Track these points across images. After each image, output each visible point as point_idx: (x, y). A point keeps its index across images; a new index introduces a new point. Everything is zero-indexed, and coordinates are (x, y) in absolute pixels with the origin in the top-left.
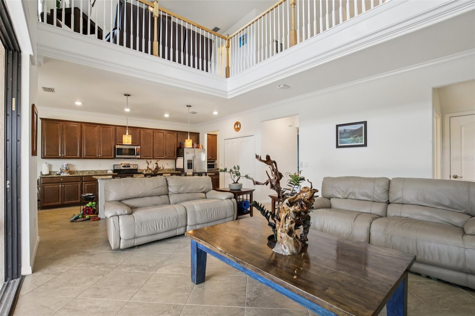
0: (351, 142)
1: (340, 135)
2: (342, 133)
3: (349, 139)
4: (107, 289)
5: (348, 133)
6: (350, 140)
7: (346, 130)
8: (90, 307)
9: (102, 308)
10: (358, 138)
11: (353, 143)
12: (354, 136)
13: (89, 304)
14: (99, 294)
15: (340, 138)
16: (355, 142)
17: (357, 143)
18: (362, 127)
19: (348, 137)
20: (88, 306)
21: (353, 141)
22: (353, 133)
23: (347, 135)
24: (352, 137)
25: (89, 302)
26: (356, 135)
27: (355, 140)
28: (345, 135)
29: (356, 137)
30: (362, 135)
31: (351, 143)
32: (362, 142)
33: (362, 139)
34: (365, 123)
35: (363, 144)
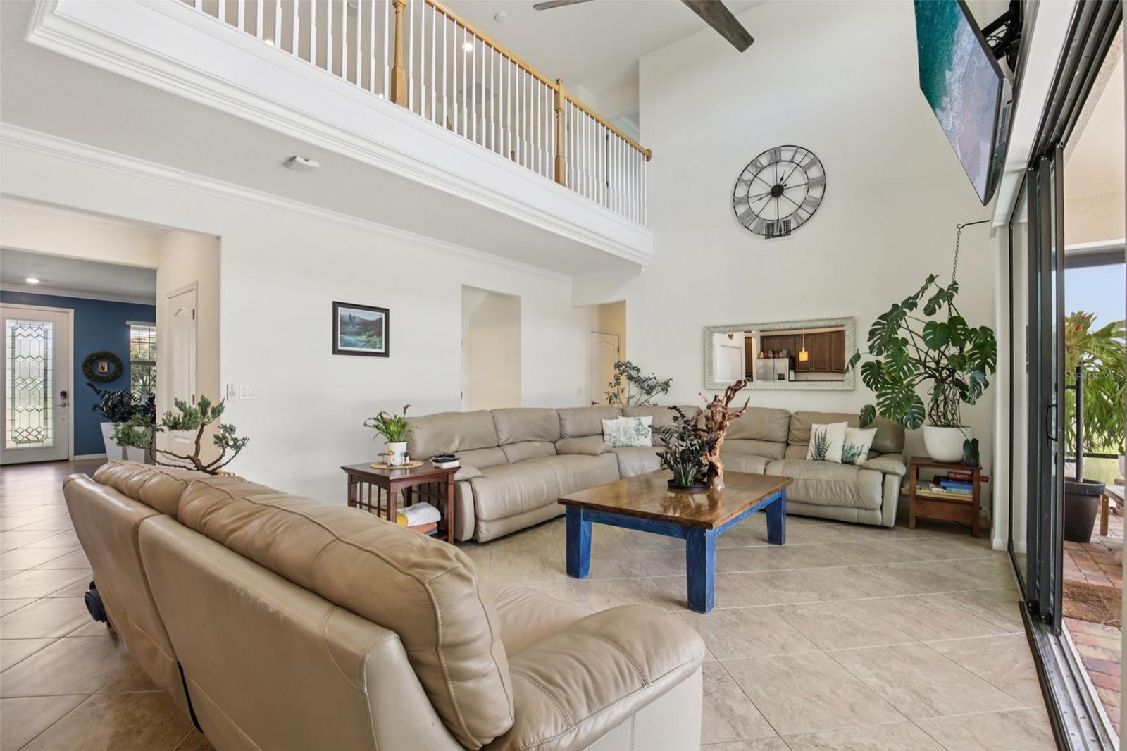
0: (362, 344)
1: (341, 326)
2: (346, 323)
3: (359, 338)
4: (836, 694)
5: (358, 325)
6: (361, 341)
7: (354, 317)
8: (890, 683)
9: (870, 669)
10: (375, 339)
11: (367, 347)
12: (368, 333)
13: (888, 688)
14: (859, 695)
15: (341, 334)
16: (369, 347)
17: (373, 348)
18: (382, 318)
19: (358, 334)
20: (892, 687)
21: (366, 344)
22: (366, 326)
23: (356, 329)
24: (365, 334)
25: (887, 693)
26: (372, 333)
27: (369, 340)
28: (351, 329)
29: (372, 336)
30: (382, 335)
31: (362, 347)
32: (381, 348)
33: (381, 342)
34: (386, 311)
35: (383, 351)
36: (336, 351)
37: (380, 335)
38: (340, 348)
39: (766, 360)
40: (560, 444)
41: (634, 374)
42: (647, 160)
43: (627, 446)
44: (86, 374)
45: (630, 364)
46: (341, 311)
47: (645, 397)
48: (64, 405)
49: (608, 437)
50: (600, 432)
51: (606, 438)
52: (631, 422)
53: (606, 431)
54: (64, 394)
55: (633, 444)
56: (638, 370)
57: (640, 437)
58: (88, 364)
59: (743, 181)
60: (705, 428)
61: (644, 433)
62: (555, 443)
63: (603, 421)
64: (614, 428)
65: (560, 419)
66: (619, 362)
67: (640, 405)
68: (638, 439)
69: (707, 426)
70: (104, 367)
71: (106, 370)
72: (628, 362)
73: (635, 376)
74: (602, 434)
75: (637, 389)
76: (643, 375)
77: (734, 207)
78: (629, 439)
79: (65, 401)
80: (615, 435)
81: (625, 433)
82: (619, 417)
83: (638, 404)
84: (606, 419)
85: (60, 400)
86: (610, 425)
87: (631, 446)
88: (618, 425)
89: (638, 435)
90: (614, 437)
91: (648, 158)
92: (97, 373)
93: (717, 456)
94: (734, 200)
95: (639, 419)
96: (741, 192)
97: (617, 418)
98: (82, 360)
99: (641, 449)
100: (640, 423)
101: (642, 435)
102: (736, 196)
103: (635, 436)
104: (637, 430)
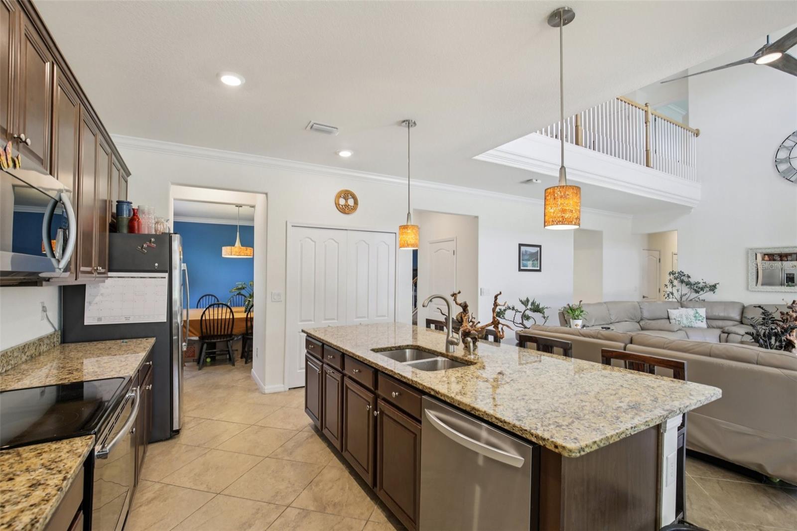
0: (530, 265)
1: (522, 256)
2: (524, 254)
3: (529, 262)
5: (529, 255)
7: (527, 251)
10: (536, 262)
11: (532, 267)
12: (533, 259)
15: (522, 260)
17: (535, 267)
18: (538, 251)
19: (529, 260)
21: (532, 265)
22: (532, 256)
23: (528, 257)
24: (531, 260)
26: (535, 259)
27: (533, 263)
28: (525, 257)
31: (530, 267)
32: (538, 267)
33: (538, 264)
34: (540, 246)
35: (539, 268)
36: (520, 270)
37: (537, 260)
38: (522, 268)
39: (772, 263)
40: (642, 323)
41: (686, 279)
42: (697, 136)
43: (689, 327)
45: (683, 273)
46: (523, 248)
47: (694, 295)
49: (674, 320)
50: (667, 317)
51: (673, 321)
52: (690, 312)
53: (672, 316)
55: (693, 325)
56: (689, 277)
57: (697, 321)
59: (785, 147)
60: (781, 319)
61: (701, 319)
62: (638, 322)
63: (669, 310)
64: (678, 315)
65: (641, 308)
66: (673, 271)
67: (691, 300)
68: (697, 323)
69: (782, 318)
72: (681, 271)
73: (685, 280)
74: (669, 318)
75: (689, 289)
76: (692, 280)
77: (776, 166)
78: (690, 322)
80: (679, 320)
81: (687, 318)
82: (679, 308)
83: (689, 299)
84: (671, 309)
86: (674, 313)
87: (692, 327)
88: (681, 313)
89: (696, 320)
90: (679, 321)
91: (697, 135)
93: (794, 336)
94: (776, 161)
95: (696, 310)
96: (783, 155)
97: (678, 309)
99: (700, 329)
100: (697, 313)
101: (699, 320)
102: (777, 157)
103: (694, 321)
104: (695, 317)
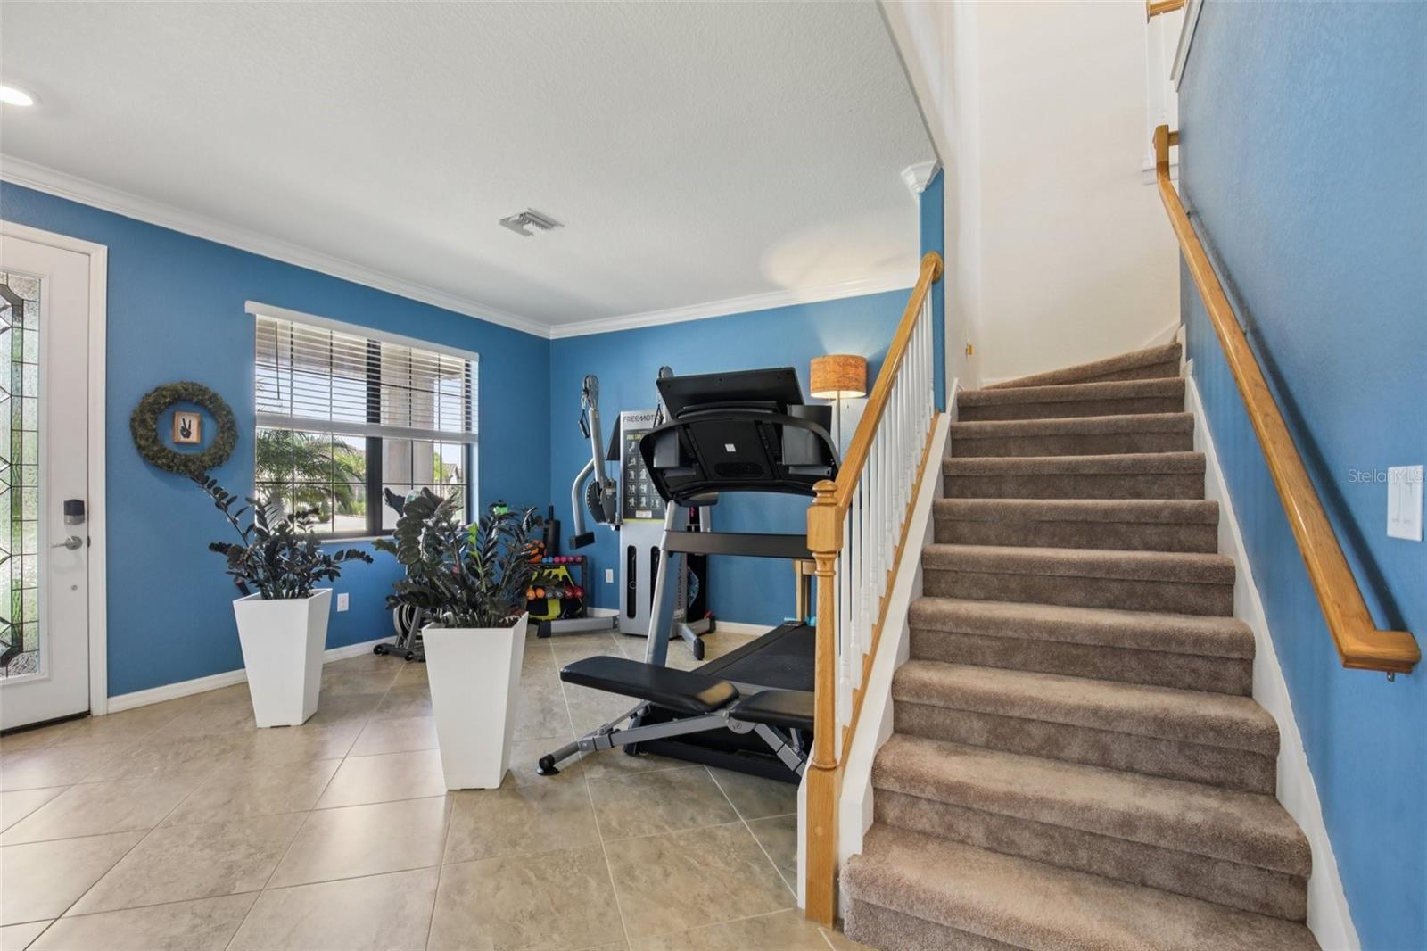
44: (140, 448)
48: (74, 544)
54: (76, 509)
58: (148, 416)
70: (190, 428)
71: (194, 438)
79: (79, 531)
85: (63, 529)
92: (168, 444)
98: (130, 403)
